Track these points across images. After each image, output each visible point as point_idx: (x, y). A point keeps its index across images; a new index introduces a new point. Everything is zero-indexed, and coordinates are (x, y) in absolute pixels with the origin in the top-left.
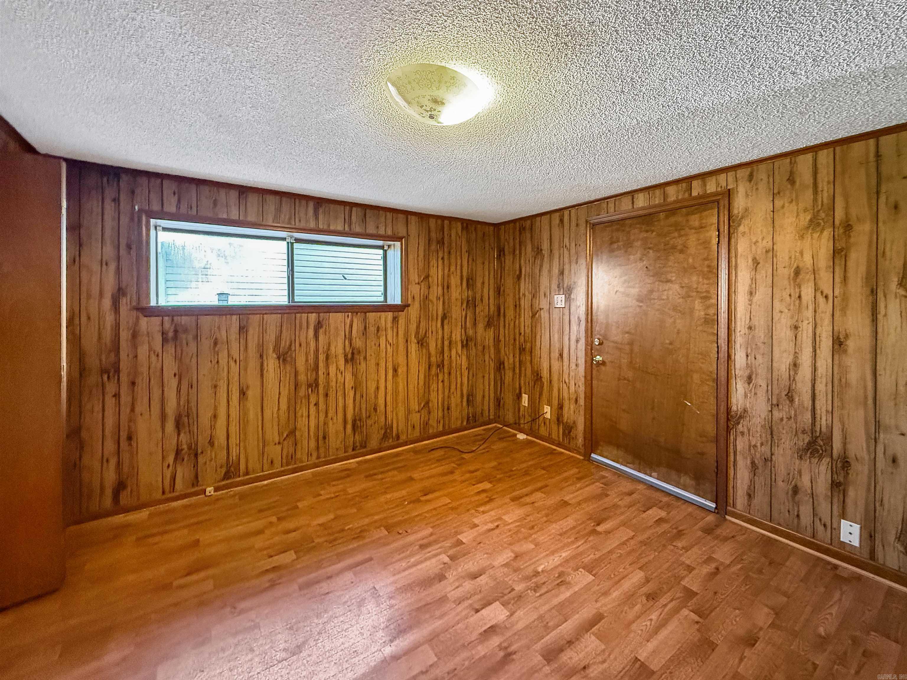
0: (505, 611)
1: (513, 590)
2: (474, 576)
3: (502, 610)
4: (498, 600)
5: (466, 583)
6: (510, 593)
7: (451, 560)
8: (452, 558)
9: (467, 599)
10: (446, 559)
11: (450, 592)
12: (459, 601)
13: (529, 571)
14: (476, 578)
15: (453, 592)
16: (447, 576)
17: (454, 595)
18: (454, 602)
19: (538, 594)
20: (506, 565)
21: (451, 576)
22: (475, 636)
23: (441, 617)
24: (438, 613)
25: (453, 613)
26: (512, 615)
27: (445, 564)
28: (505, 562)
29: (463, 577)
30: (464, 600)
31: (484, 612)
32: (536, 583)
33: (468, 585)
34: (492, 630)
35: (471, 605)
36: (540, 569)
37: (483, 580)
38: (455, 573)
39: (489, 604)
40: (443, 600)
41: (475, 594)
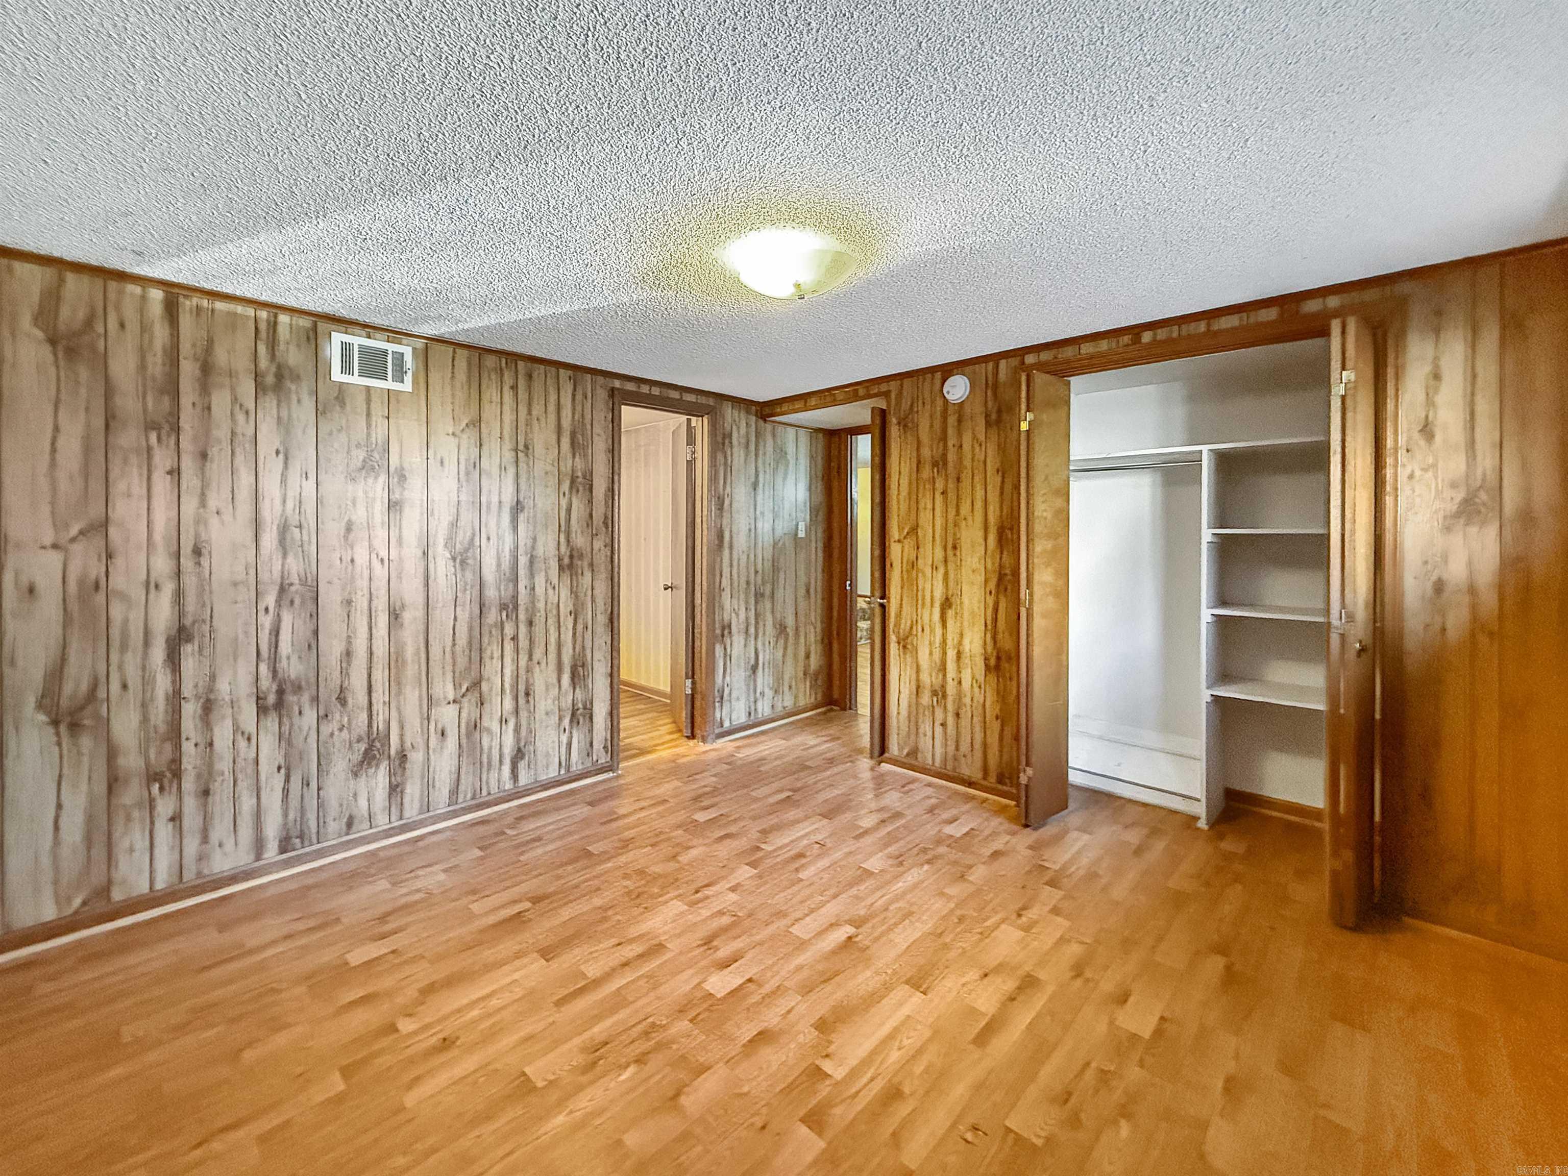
0: (708, 988)
1: (691, 1021)
2: (763, 1037)
3: (712, 988)
4: (719, 1000)
5: (776, 1020)
6: (699, 1014)
7: (818, 1068)
8: (817, 1074)
9: (768, 995)
10: (827, 1066)
11: (797, 1004)
12: (778, 991)
13: (656, 1062)
14: (760, 1033)
15: (793, 1004)
16: (813, 1030)
17: (791, 1000)
18: (787, 989)
19: (650, 1020)
20: (704, 1069)
21: (807, 1035)
22: (749, 956)
23: (800, 968)
24: (805, 973)
25: (783, 973)
26: (699, 984)
27: (827, 1056)
28: (703, 1076)
29: (782, 1032)
30: (773, 993)
31: (740, 981)
32: (648, 1040)
33: (771, 1018)
34: (725, 964)
35: (760, 986)
36: (632, 1069)
37: (748, 1032)
38: (801, 1038)
39: (733, 993)
40: (807, 989)
41: (758, 1004)
